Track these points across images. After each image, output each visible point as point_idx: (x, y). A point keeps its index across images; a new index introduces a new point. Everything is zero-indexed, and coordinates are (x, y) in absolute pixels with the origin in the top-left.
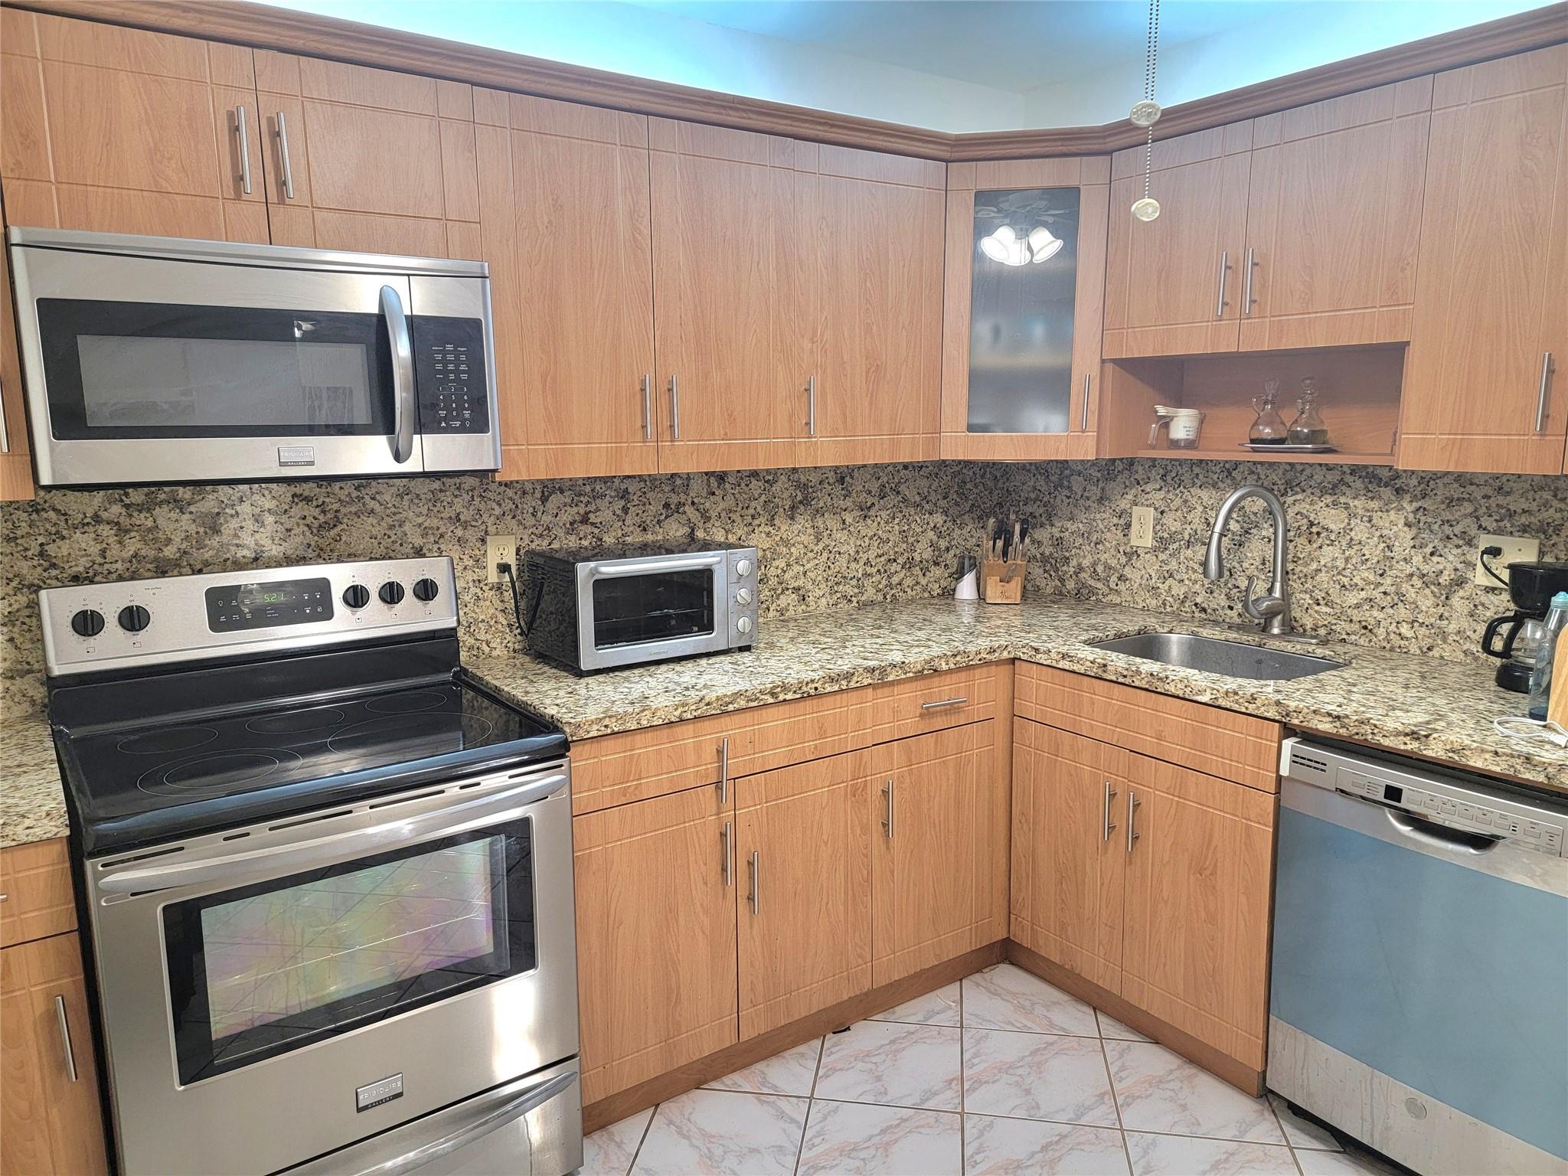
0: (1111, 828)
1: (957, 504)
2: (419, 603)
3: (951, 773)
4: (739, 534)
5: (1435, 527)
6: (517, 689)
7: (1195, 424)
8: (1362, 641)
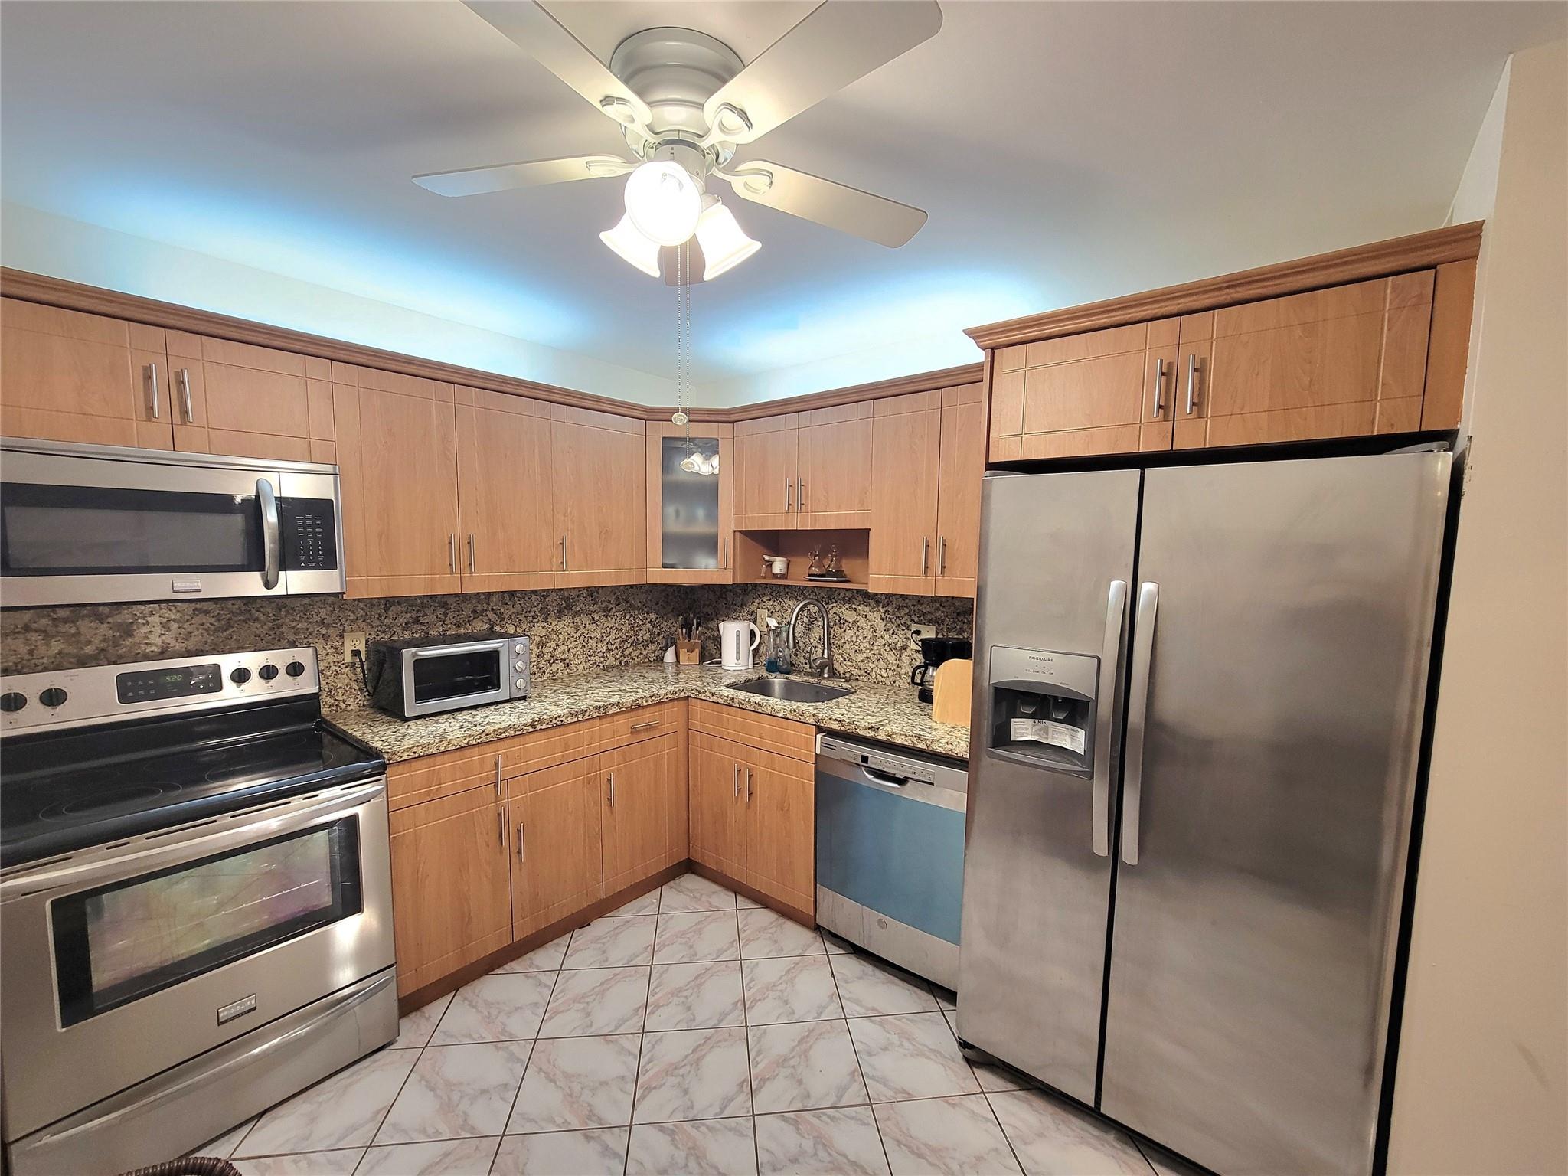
0: (739, 790)
1: (664, 608)
2: (290, 679)
3: (652, 765)
4: (524, 627)
5: (893, 620)
6: (357, 732)
7: (785, 566)
8: (865, 680)
